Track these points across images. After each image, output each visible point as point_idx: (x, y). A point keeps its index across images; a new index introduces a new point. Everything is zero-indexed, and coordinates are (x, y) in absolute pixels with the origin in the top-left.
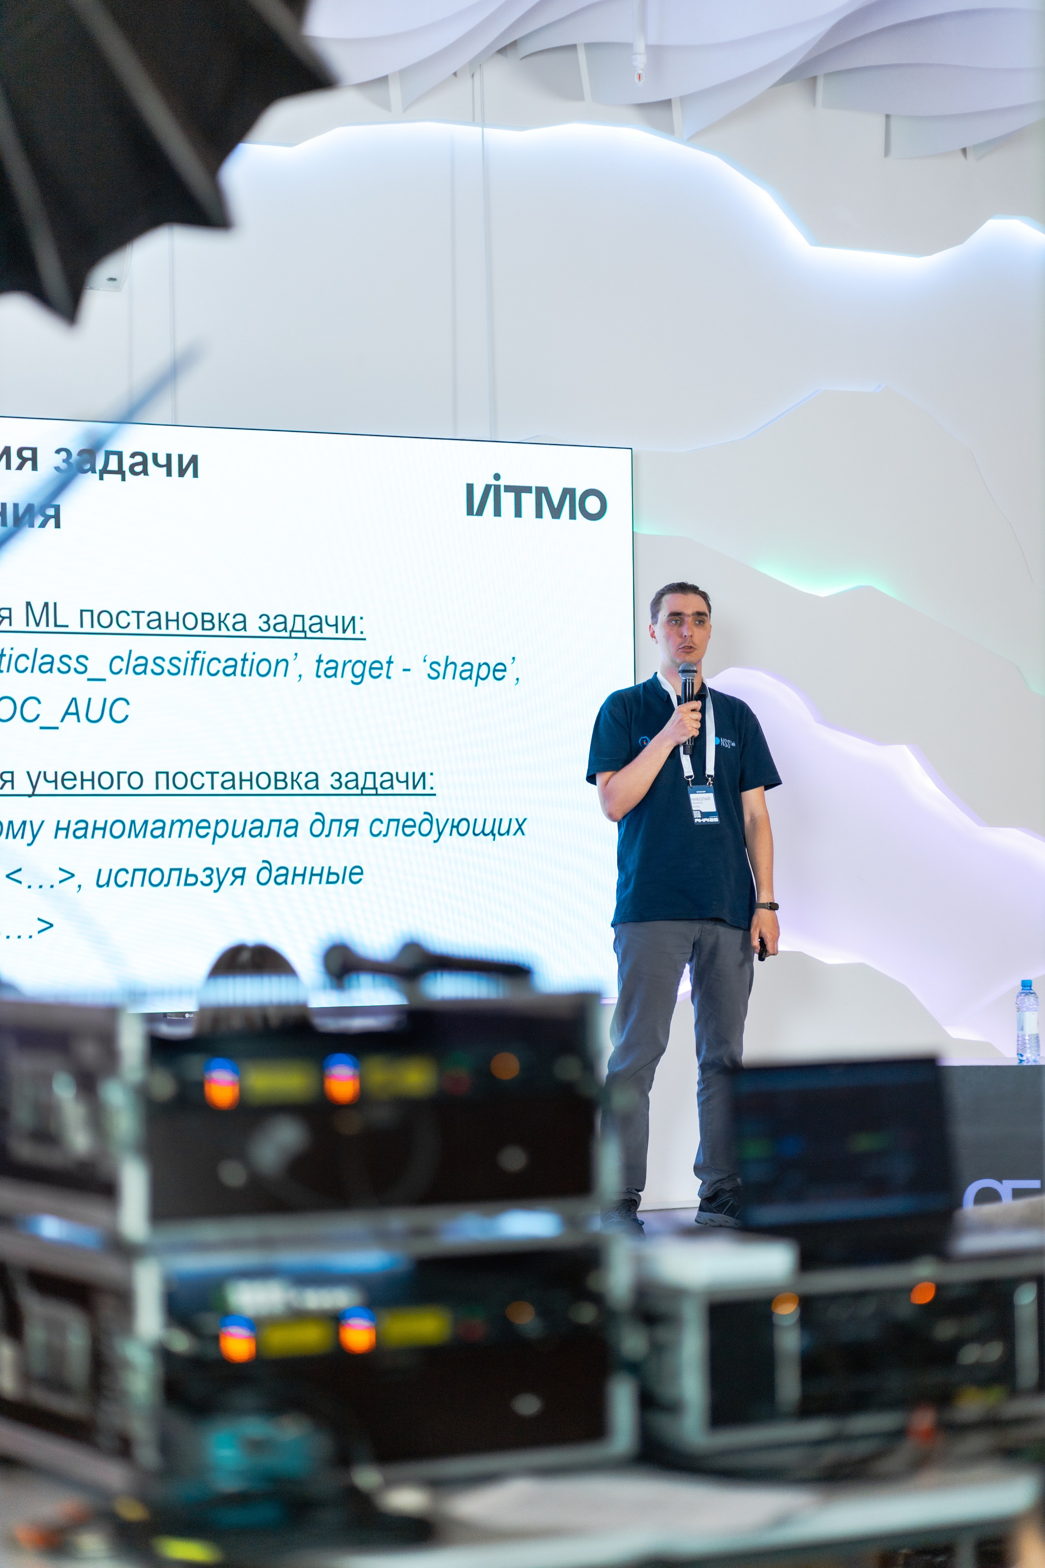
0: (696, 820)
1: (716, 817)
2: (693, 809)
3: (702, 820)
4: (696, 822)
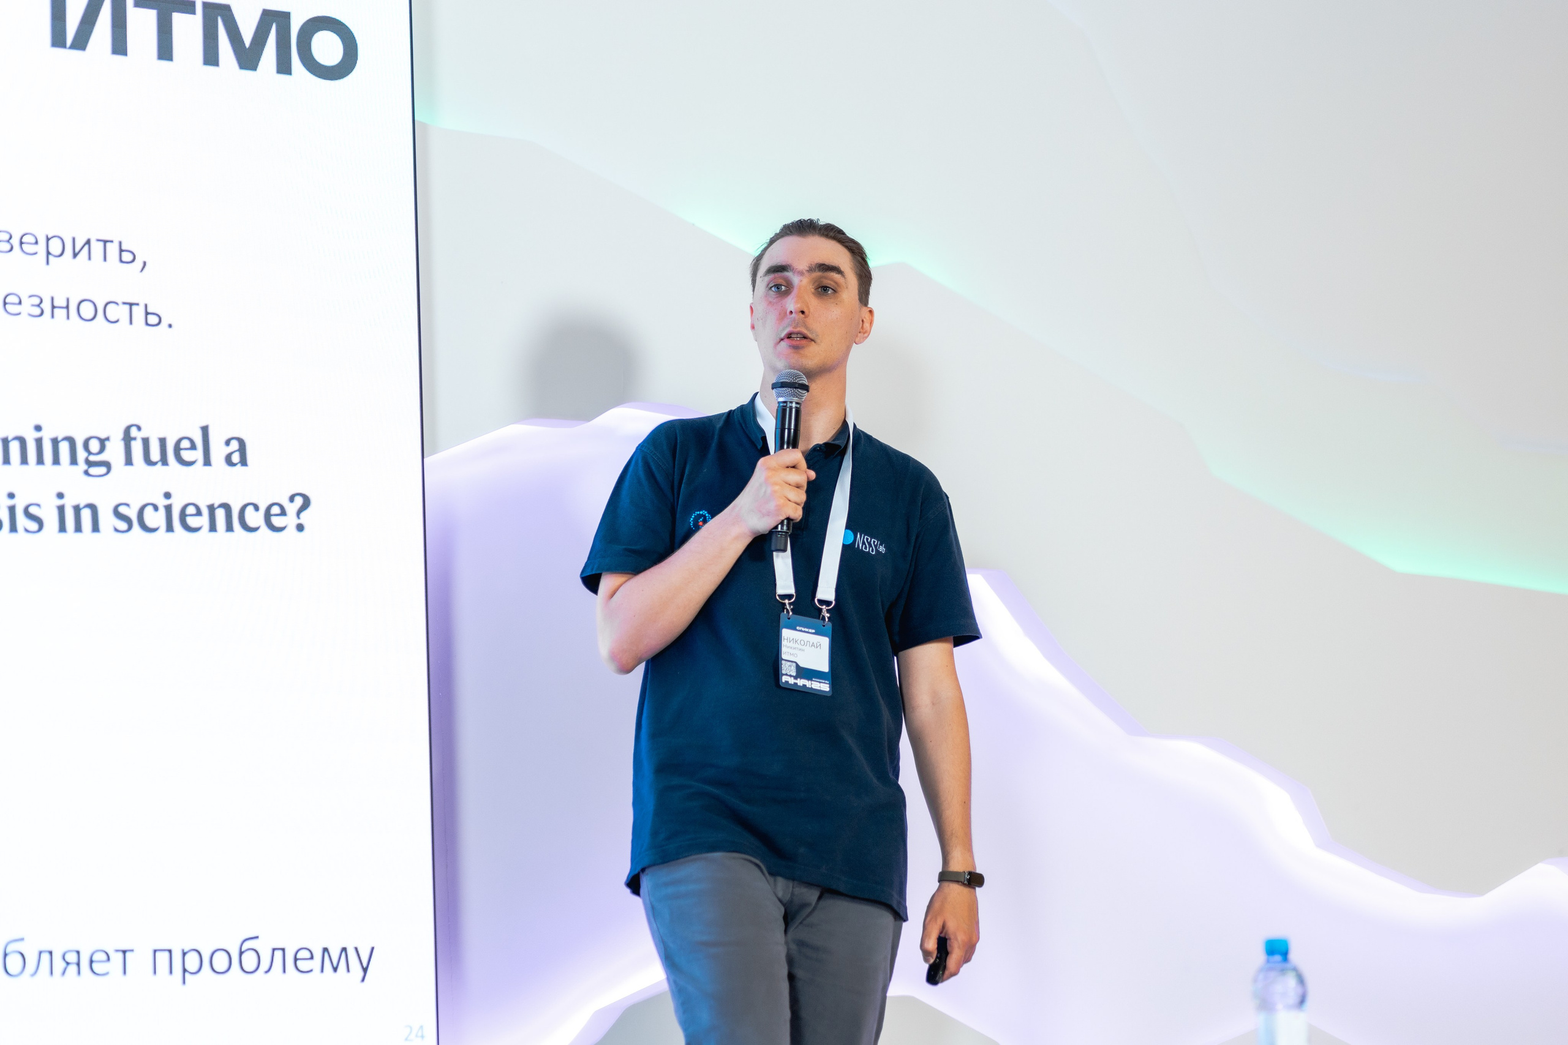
1: (826, 682)
2: (784, 656)
3: (796, 681)
4: (783, 681)
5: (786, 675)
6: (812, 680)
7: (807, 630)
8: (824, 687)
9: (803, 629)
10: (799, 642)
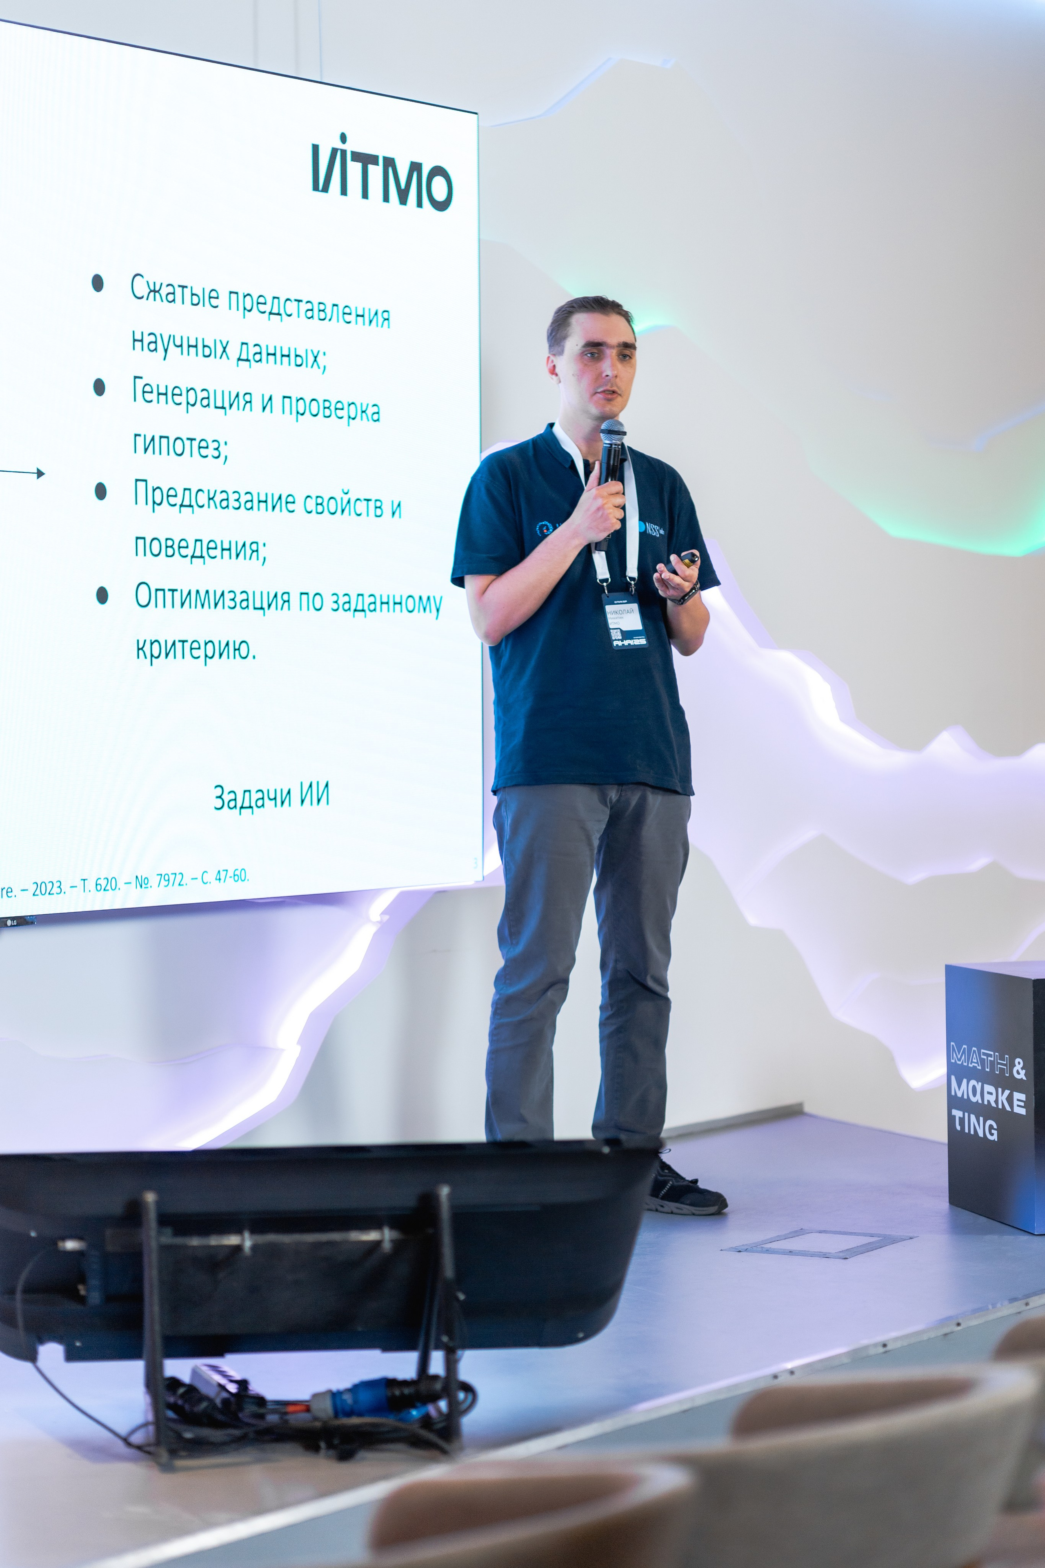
0: (615, 643)
1: (643, 637)
2: (611, 626)
3: (623, 643)
4: (615, 645)
5: (616, 640)
6: (633, 639)
7: (621, 602)
8: (642, 641)
9: (619, 602)
10: (618, 612)
